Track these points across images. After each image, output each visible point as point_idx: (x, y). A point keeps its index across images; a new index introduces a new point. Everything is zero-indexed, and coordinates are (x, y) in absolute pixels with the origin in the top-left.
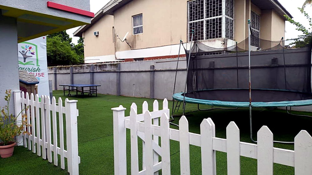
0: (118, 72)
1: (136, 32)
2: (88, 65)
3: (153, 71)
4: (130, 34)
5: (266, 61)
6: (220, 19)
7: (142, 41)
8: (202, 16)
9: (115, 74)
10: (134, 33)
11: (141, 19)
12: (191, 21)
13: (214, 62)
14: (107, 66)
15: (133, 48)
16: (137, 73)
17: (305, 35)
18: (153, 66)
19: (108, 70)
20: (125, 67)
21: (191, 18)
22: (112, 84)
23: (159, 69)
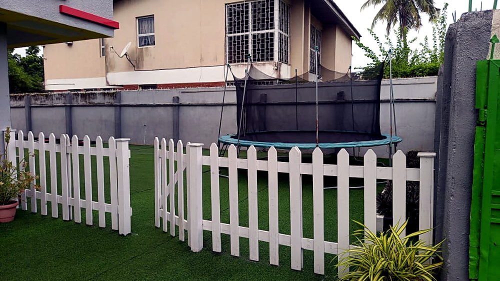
0: (117, 106)
1: (143, 43)
2: (60, 93)
3: (177, 106)
4: (134, 46)
5: (332, 95)
6: (272, 34)
7: (154, 58)
8: (247, 27)
9: (112, 110)
10: (140, 44)
11: (151, 23)
12: (231, 33)
13: (266, 95)
14: (97, 95)
15: (138, 67)
16: (149, 109)
17: (375, 63)
18: (177, 97)
19: (98, 102)
20: (128, 98)
21: (231, 30)
22: (105, 125)
23: (187, 103)
